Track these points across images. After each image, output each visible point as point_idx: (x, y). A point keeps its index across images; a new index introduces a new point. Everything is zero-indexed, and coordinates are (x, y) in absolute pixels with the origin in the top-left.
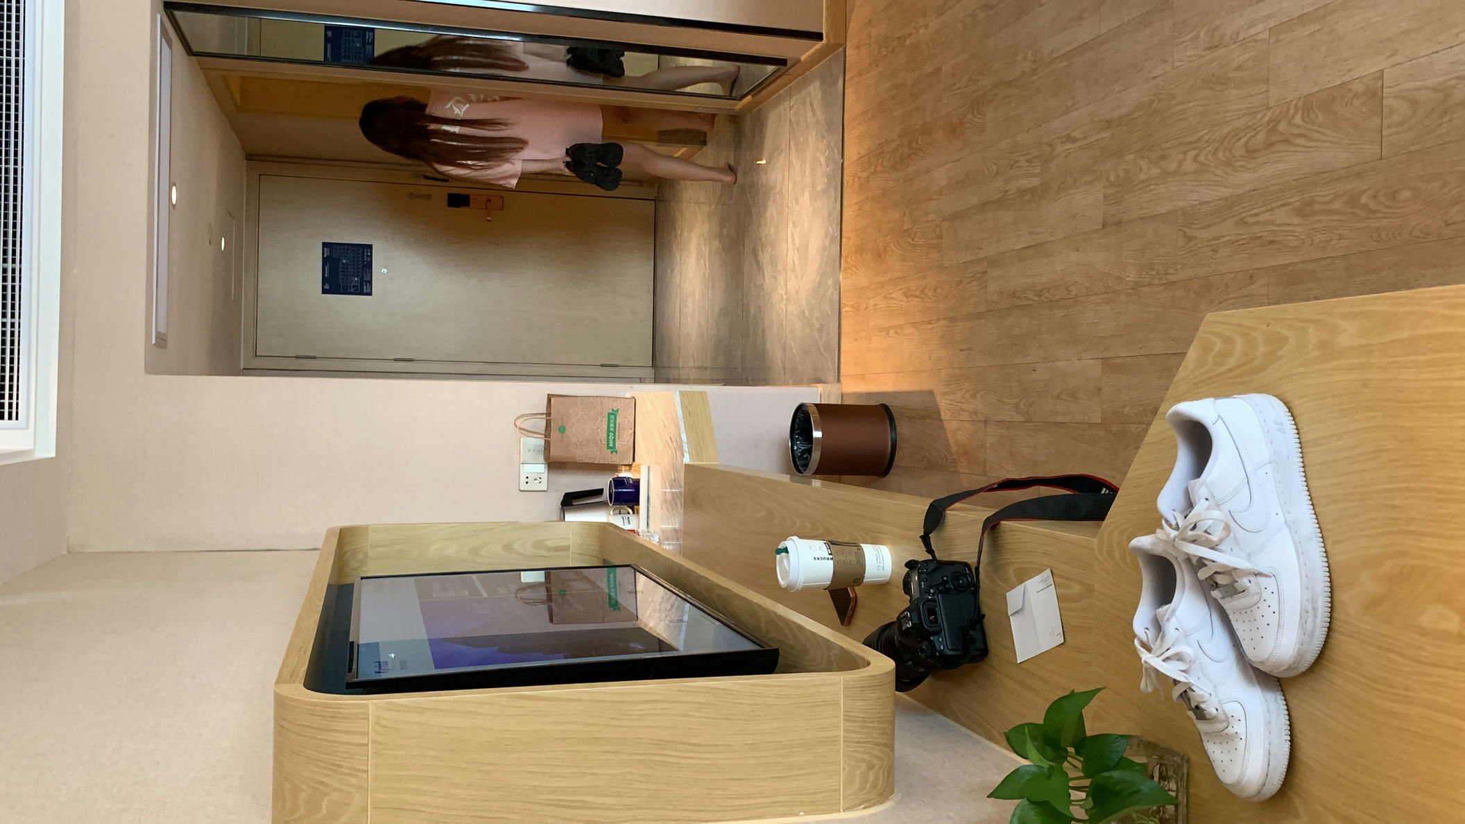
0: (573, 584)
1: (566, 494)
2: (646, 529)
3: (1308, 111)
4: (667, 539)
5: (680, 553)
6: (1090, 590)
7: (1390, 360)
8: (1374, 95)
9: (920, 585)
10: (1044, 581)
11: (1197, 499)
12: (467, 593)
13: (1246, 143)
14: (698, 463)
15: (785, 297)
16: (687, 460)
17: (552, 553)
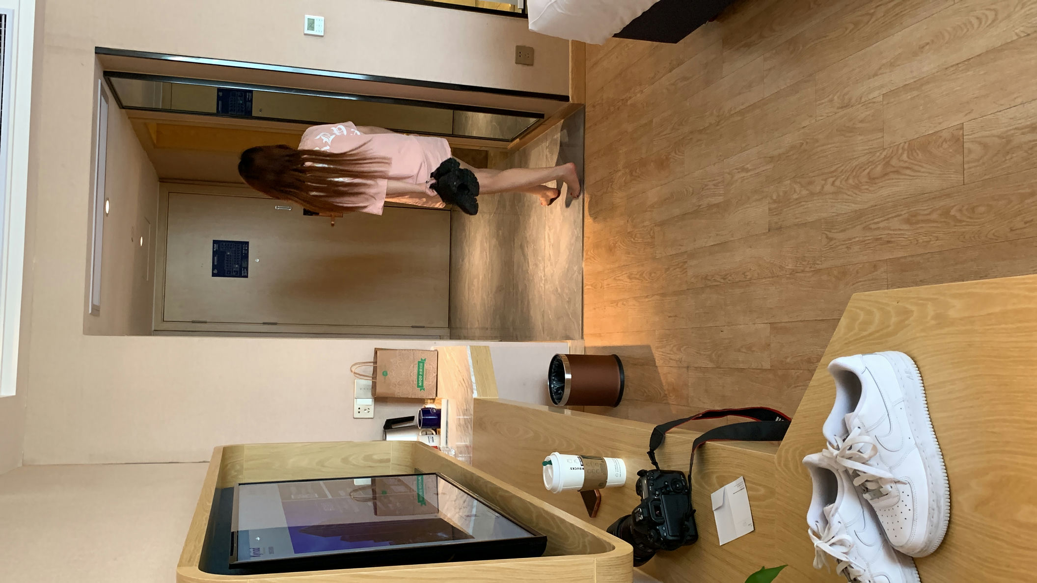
0: (392, 487)
1: (387, 420)
2: (445, 446)
3: (911, 151)
4: (461, 453)
5: (470, 463)
6: (772, 492)
7: (988, 327)
8: (957, 140)
9: (649, 488)
10: (739, 485)
11: (852, 427)
12: (316, 496)
13: (869, 173)
14: (484, 397)
15: (543, 278)
16: (475, 395)
17: (377, 464)
